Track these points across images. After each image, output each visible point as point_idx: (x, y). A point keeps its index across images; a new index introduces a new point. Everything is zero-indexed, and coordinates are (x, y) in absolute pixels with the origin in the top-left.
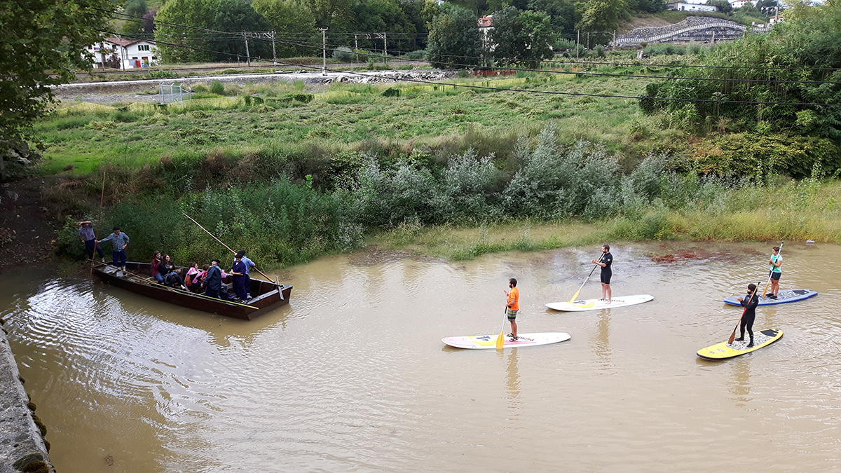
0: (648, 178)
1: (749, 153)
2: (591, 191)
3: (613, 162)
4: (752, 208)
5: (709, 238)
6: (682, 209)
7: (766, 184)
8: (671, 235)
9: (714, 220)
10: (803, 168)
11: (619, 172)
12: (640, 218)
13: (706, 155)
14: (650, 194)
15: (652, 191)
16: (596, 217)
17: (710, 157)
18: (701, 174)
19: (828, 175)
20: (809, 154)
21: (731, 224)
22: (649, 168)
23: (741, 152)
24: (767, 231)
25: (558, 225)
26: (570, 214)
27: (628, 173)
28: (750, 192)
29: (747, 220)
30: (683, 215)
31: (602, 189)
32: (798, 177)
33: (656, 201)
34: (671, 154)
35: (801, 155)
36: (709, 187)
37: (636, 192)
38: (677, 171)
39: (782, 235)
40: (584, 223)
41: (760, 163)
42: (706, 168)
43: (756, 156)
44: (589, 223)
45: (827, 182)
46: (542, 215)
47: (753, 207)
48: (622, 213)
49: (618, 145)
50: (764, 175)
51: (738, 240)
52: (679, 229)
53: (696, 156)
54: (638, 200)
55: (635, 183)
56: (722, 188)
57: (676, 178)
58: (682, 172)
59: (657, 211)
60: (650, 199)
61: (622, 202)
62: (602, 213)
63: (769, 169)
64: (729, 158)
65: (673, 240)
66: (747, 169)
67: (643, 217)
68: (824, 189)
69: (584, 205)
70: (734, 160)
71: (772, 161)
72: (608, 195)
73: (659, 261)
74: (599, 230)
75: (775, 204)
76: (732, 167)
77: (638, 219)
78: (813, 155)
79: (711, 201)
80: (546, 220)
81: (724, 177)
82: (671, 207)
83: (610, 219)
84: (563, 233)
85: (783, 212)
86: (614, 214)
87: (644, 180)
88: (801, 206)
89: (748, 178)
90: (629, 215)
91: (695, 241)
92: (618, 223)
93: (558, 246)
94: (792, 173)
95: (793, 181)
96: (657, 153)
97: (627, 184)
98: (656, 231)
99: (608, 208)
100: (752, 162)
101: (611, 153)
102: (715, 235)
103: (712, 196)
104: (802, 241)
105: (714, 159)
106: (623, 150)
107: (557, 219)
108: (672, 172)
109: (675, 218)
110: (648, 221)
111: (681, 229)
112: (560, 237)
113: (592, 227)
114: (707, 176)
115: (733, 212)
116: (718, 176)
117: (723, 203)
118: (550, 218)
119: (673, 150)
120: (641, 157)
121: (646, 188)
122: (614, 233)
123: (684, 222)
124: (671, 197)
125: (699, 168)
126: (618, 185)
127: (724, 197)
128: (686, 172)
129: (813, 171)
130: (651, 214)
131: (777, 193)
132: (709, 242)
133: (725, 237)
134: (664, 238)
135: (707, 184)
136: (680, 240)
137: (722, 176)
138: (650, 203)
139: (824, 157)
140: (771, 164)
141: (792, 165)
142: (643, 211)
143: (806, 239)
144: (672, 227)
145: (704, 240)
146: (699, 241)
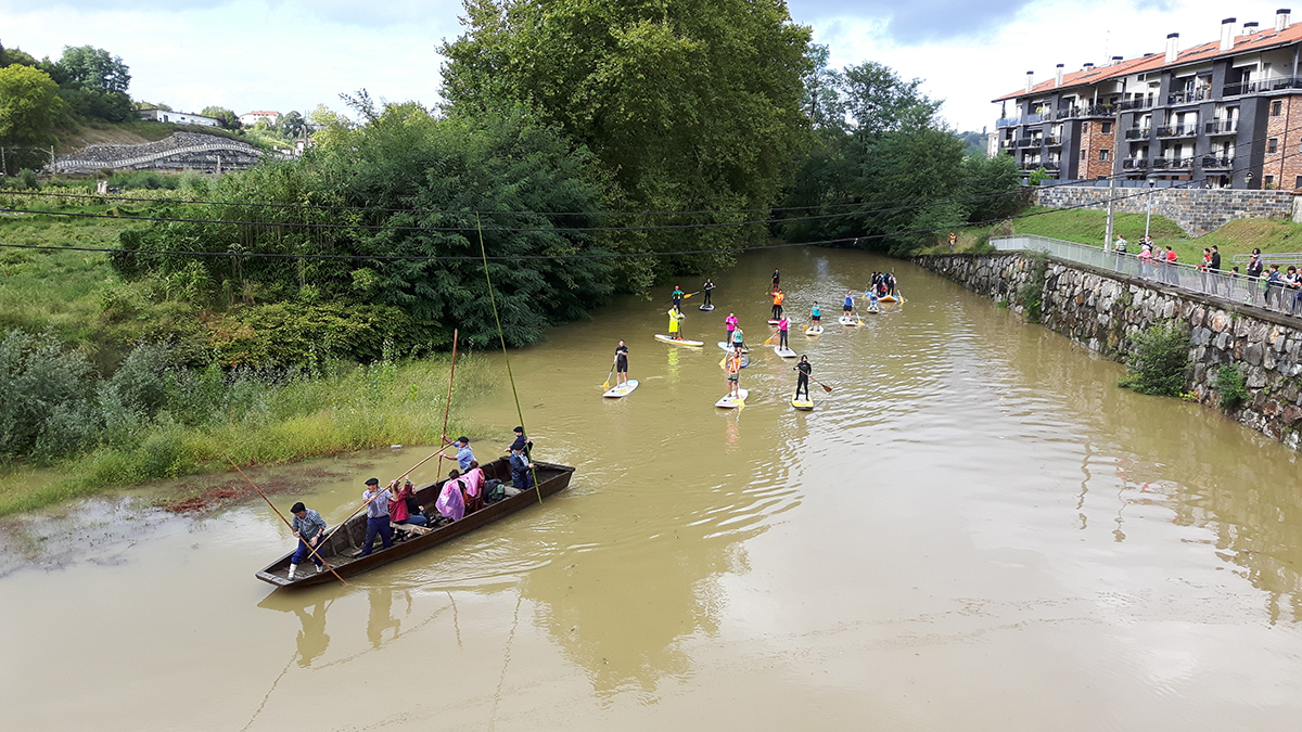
0: (143, 381)
1: (294, 331)
2: (45, 412)
3: (78, 358)
4: (309, 411)
5: (253, 463)
6: (204, 425)
7: (324, 375)
8: (193, 466)
9: (258, 433)
10: (371, 348)
11: (91, 376)
12: (137, 446)
13: (231, 338)
14: (149, 405)
15: (152, 401)
16: (58, 453)
17: (237, 341)
18: (227, 368)
19: (404, 356)
20: (376, 328)
21: (283, 438)
22: (142, 365)
23: (282, 332)
24: (336, 441)
26: (9, 455)
27: (108, 375)
28: (306, 388)
29: (305, 428)
30: (207, 433)
31: (64, 405)
32: (366, 360)
33: (161, 415)
34: (175, 340)
35: (366, 331)
36: (241, 385)
37: (126, 405)
38: (189, 366)
39: (357, 442)
40: (38, 467)
41: (312, 345)
42: (233, 358)
43: (306, 335)
44: (48, 466)
45: (404, 364)
47: (311, 408)
48: (106, 442)
49: (82, 332)
50: (320, 361)
51: (297, 459)
52: (204, 456)
53: (216, 340)
54: (131, 418)
55: (122, 390)
56: (262, 386)
57: (189, 377)
58: (196, 367)
59: (165, 432)
60: (151, 414)
61: (103, 423)
62: (68, 447)
63: (325, 353)
64: (266, 341)
65: (197, 473)
66: (295, 355)
67: (142, 444)
68: (403, 375)
69: (33, 438)
70: (274, 343)
71: (328, 341)
72: (76, 415)
73: (178, 510)
74: (68, 477)
75: (341, 402)
76: (272, 353)
77: (134, 448)
78: (381, 330)
79: (248, 407)
81: (263, 370)
82: (187, 423)
83: (85, 455)
85: (353, 411)
86: (92, 445)
87: (137, 385)
88: (376, 400)
89: (298, 367)
90: (118, 443)
91: (233, 470)
92: (101, 458)
94: (357, 356)
95: (360, 367)
96: (152, 340)
97: (108, 393)
98: (168, 463)
99: (78, 438)
100: (300, 345)
101: (75, 345)
102: (261, 457)
103: (249, 400)
104: (385, 447)
105: (243, 343)
106: (94, 338)
108: (181, 369)
109: (196, 440)
110: (153, 450)
111: (207, 454)
113: (52, 471)
114: (237, 370)
115: (283, 419)
116: (254, 369)
117: (267, 407)
119: (177, 334)
120: (127, 349)
121: (141, 397)
122: (95, 477)
123: (211, 444)
124: (185, 407)
125: (223, 359)
126: (91, 396)
127: (266, 398)
128: (204, 366)
129: (385, 350)
130: (155, 438)
131: (342, 386)
132: (253, 469)
133: (276, 459)
134: (182, 473)
135: (238, 382)
136: (208, 473)
137: (259, 368)
138: (151, 420)
139: (395, 331)
140: (327, 345)
141: (356, 345)
142: (141, 434)
143: (390, 445)
144: (192, 454)
145: (244, 467)
146: (238, 470)
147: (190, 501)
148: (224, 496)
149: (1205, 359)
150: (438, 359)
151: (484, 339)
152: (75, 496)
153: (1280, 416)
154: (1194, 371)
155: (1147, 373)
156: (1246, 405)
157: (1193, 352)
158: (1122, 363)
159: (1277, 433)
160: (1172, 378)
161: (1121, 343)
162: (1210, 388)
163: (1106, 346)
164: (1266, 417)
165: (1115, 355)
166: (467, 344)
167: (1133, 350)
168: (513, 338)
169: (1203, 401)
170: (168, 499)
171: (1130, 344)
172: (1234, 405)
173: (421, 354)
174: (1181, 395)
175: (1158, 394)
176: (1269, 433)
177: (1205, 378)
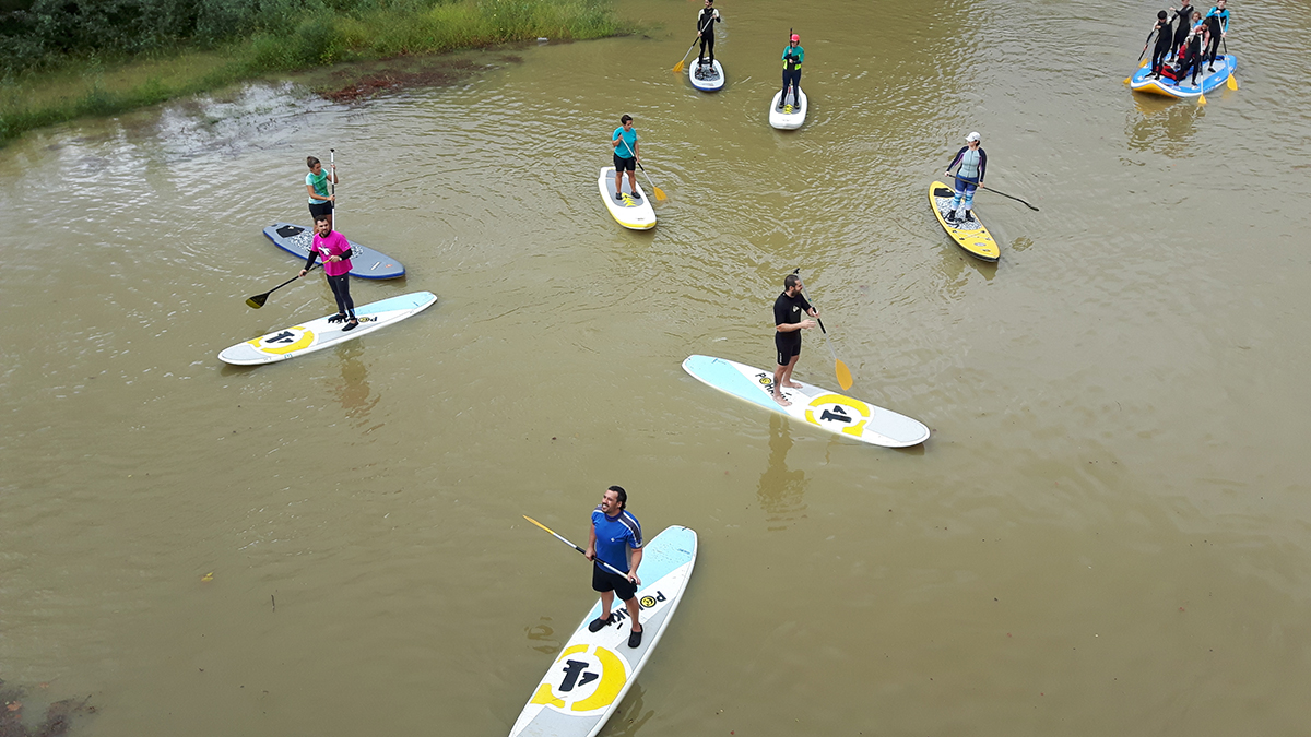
5: (404, 52)
6: (355, 10)
8: (346, 54)
9: (405, 22)
12: (291, 31)
16: (219, 36)
21: (431, 25)
24: (483, 30)
25: (156, 59)
26: (173, 37)
29: (453, 16)
30: (358, 19)
39: (504, 34)
40: (202, 50)
44: (210, 49)
46: (121, 45)
48: (262, 25)
51: (446, 50)
52: (357, 43)
59: (316, 16)
62: (228, 31)
65: (351, 61)
67: (296, 29)
69: (193, 19)
73: (335, 98)
74: (230, 60)
77: (289, 33)
80: (131, 52)
82: (337, 8)
83: (244, 38)
84: (168, 74)
86: (249, 29)
90: (274, 27)
91: (384, 59)
92: (259, 42)
93: (164, 96)
98: (322, 49)
99: (235, 20)
102: (411, 46)
104: (532, 41)
107: (150, 48)
109: (347, 26)
110: (306, 35)
111: (359, 41)
112: (164, 81)
115: (430, 6)
118: (138, 49)
122: (256, 61)
123: (362, 31)
130: (307, 23)
132: (404, 59)
133: (425, 48)
134: (337, 59)
136: (361, 61)
138: (304, 3)
142: (295, 19)
143: (536, 38)
144: (344, 40)
145: (396, 56)
146: (390, 59)
147: (347, 89)
148: (378, 86)
152: (239, 80)
170: (325, 86)
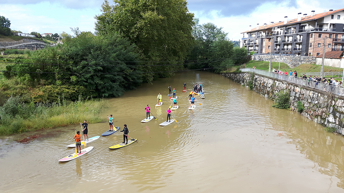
0: (12, 107)
1: (54, 93)
4: (58, 114)
5: (42, 129)
6: (29, 118)
7: (62, 104)
8: (25, 130)
9: (43, 121)
10: (76, 97)
13: (37, 95)
14: (13, 113)
15: (14, 112)
17: (38, 96)
18: (36, 103)
19: (85, 99)
20: (77, 92)
21: (51, 122)
22: (12, 102)
23: (51, 93)
24: (65, 123)
27: (2, 105)
28: (57, 108)
29: (57, 119)
30: (30, 121)
32: (74, 101)
33: (17, 116)
34: (21, 96)
35: (74, 93)
36: (39, 108)
37: (7, 113)
38: (25, 102)
39: (71, 123)
41: (59, 97)
42: (37, 100)
43: (58, 94)
45: (85, 102)
50: (61, 101)
51: (54, 128)
52: (29, 127)
53: (33, 96)
54: (8, 117)
55: (6, 109)
56: (45, 108)
57: (25, 105)
58: (27, 103)
59: (18, 120)
60: (14, 116)
63: (63, 99)
64: (47, 95)
65: (27, 132)
66: (54, 99)
67: (11, 124)
68: (84, 104)
70: (49, 96)
73: (21, 142)
75: (67, 112)
76: (48, 99)
77: (9, 125)
78: (78, 92)
79: (41, 114)
81: (46, 103)
82: (25, 118)
85: (70, 114)
87: (10, 108)
88: (76, 111)
89: (55, 103)
90: (4, 124)
91: (36, 131)
94: (72, 100)
95: (72, 102)
96: (14, 95)
97: (2, 110)
98: (18, 129)
100: (56, 96)
102: (44, 127)
103: (41, 112)
105: (40, 96)
108: (23, 103)
109: (26, 122)
110: (14, 125)
111: (30, 126)
114: (38, 103)
115: (51, 117)
116: (43, 103)
117: (46, 114)
119: (22, 94)
120: (7, 98)
121: (12, 111)
123: (31, 124)
124: (24, 113)
125: (35, 100)
127: (46, 112)
128: (29, 102)
129: (79, 98)
130: (15, 122)
131: (67, 108)
132: (42, 130)
133: (48, 127)
134: (22, 131)
135: (39, 106)
136: (30, 132)
137: (44, 103)
138: (14, 117)
139: (82, 93)
140: (63, 96)
141: (71, 96)
142: (11, 121)
144: (25, 127)
145: (40, 130)
146: (38, 131)
147: (24, 139)
148: (34, 138)
149: (294, 99)
150: (94, 100)
151: (107, 95)
153: (312, 114)
154: (291, 103)
155: (279, 103)
156: (304, 111)
157: (291, 98)
158: (273, 100)
159: (312, 118)
160: (286, 104)
161: (273, 96)
162: (295, 107)
163: (269, 96)
164: (309, 114)
165: (272, 98)
166: (103, 96)
167: (276, 97)
168: (115, 94)
169: (293, 110)
170: (18, 139)
171: (275, 96)
172: (301, 111)
173: (89, 99)
174: (288, 109)
175: (282, 108)
176: (310, 118)
177: (294, 104)
